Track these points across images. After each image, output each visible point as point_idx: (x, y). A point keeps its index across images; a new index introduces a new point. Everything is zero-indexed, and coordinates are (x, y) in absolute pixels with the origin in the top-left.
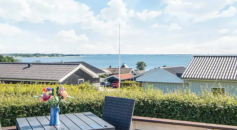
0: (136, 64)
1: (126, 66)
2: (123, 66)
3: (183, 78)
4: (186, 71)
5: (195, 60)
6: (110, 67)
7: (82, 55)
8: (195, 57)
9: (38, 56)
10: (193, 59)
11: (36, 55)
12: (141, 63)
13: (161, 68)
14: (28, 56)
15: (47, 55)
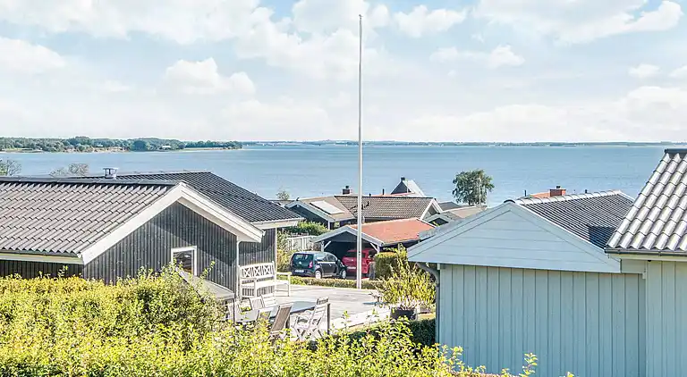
0: (454, 182)
1: (415, 189)
2: (401, 188)
3: (618, 251)
4: (630, 216)
5: (671, 169)
6: (346, 191)
7: (249, 143)
8: (672, 153)
9: (81, 149)
10: (663, 165)
11: (76, 144)
12: (473, 174)
13: (518, 203)
14: (44, 146)
15: (117, 144)
